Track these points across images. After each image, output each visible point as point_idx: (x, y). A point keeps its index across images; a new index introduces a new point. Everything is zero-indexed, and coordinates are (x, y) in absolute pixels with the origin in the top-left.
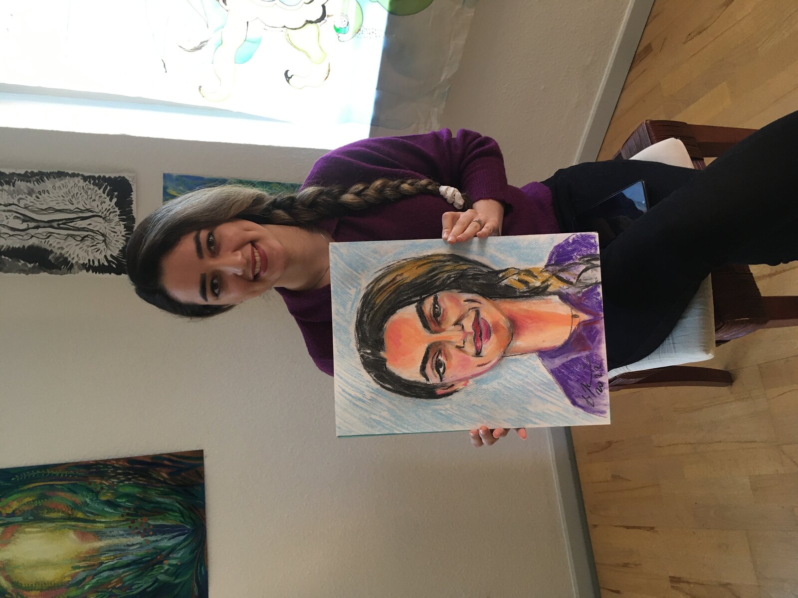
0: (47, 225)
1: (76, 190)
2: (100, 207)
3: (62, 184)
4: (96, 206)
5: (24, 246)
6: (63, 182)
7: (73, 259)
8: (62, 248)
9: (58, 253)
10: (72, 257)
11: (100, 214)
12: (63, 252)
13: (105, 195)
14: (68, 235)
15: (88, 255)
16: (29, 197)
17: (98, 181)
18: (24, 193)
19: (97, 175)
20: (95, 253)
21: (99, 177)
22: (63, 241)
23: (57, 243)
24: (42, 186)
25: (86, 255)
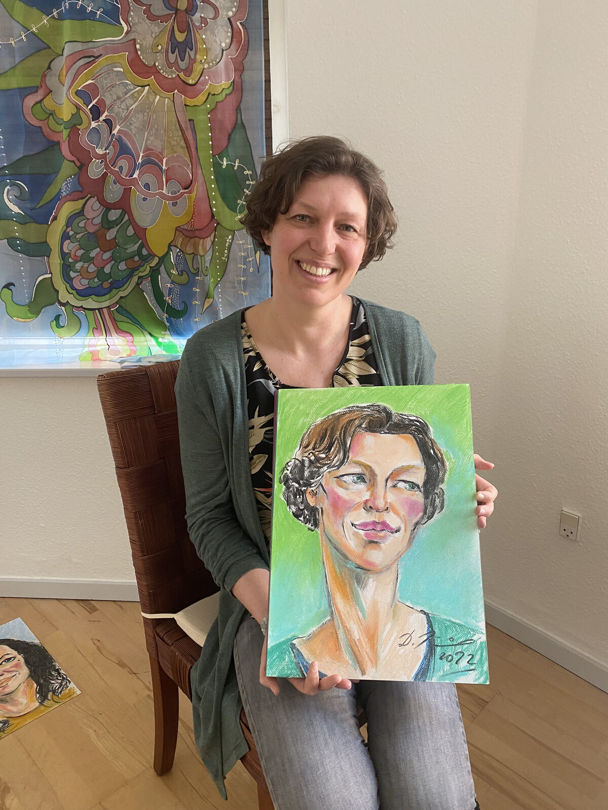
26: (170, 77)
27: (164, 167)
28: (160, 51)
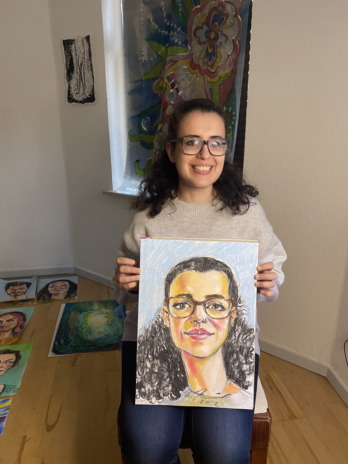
0: (80, 72)
1: (90, 83)
4: (86, 90)
5: (74, 64)
6: (92, 78)
8: (74, 78)
9: (73, 76)
10: (72, 81)
11: (84, 91)
12: (73, 78)
13: (90, 93)
14: (78, 80)
16: (87, 66)
17: (93, 90)
18: (88, 64)
20: (73, 90)
22: (76, 78)
23: (75, 76)
24: (90, 70)
25: (73, 86)
26: (204, 69)
28: (202, 57)
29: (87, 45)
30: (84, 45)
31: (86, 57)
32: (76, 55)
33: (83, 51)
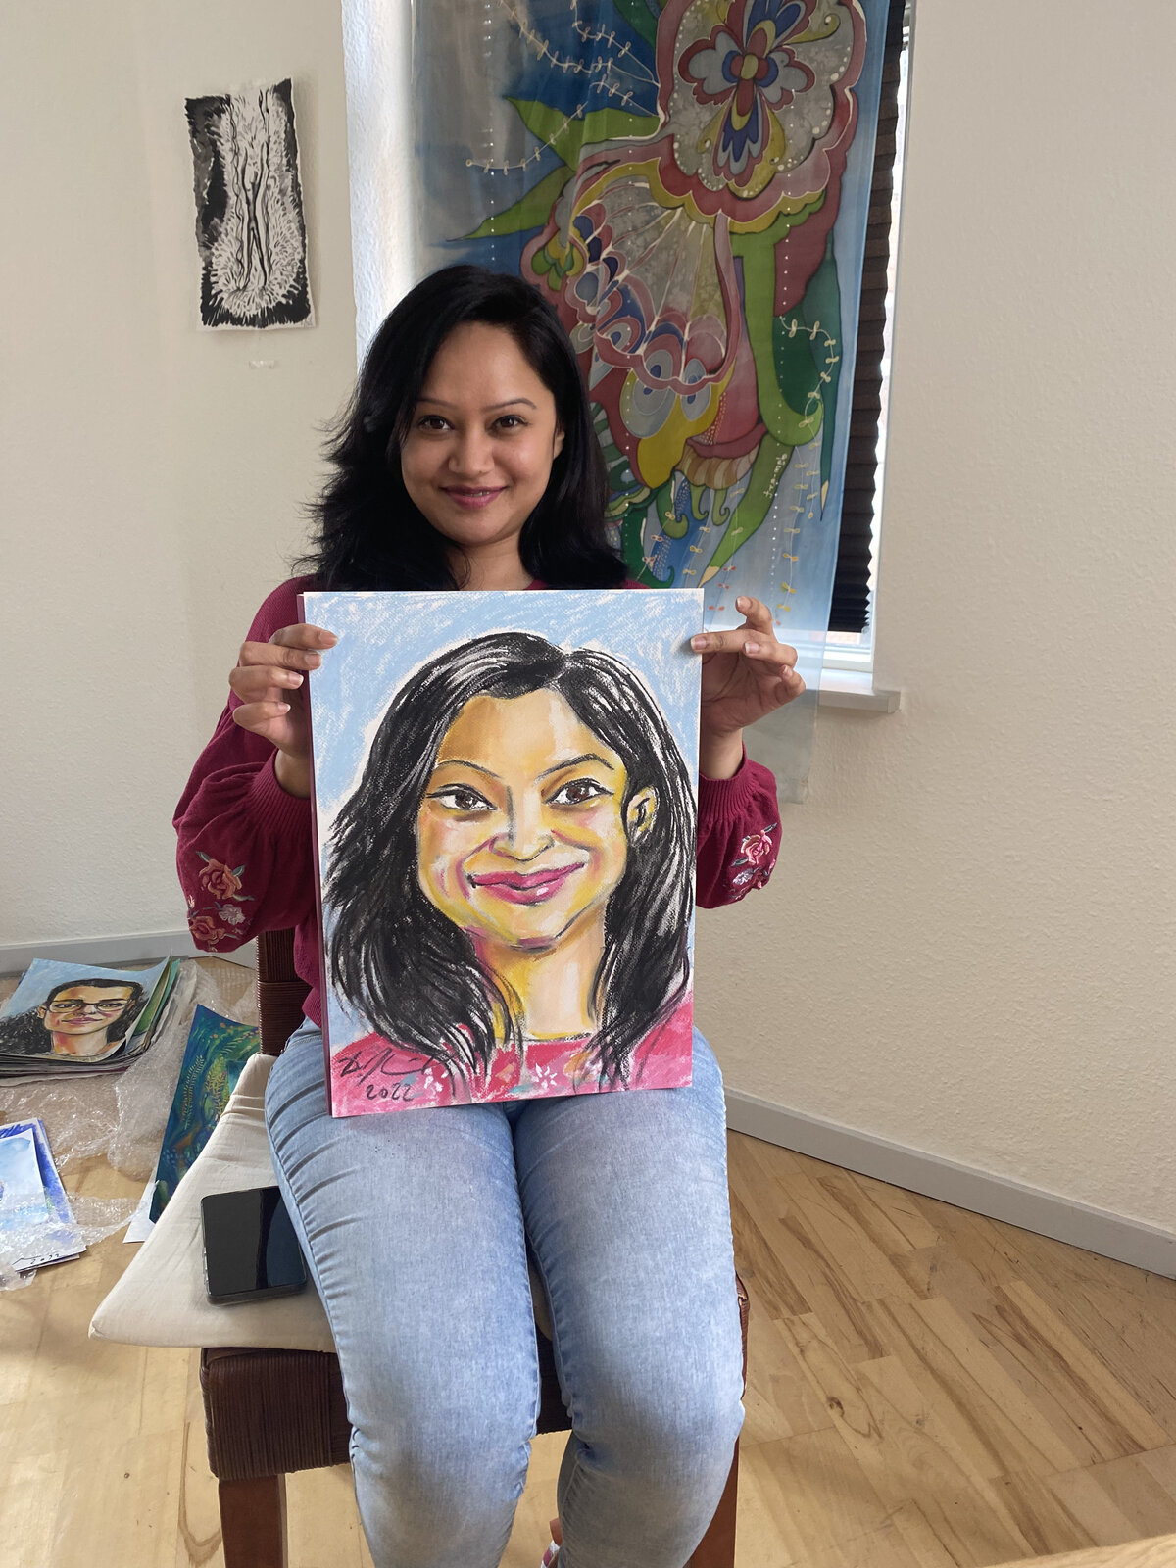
0: (252, 214)
1: (290, 251)
2: (275, 282)
3: (293, 232)
4: (276, 277)
5: (226, 185)
6: (296, 233)
7: (217, 249)
8: (227, 235)
9: (222, 230)
10: (219, 248)
11: (268, 282)
12: (223, 236)
13: (288, 288)
14: (242, 242)
15: (222, 268)
16: (278, 190)
17: (301, 279)
18: (281, 185)
19: (307, 276)
20: (224, 277)
21: (306, 279)
22: (235, 235)
23: (232, 228)
24: (290, 206)
25: (223, 265)
26: (715, 189)
27: (686, 338)
28: (708, 149)
29: (278, 116)
30: (265, 114)
31: (277, 157)
32: (236, 153)
33: (262, 138)
